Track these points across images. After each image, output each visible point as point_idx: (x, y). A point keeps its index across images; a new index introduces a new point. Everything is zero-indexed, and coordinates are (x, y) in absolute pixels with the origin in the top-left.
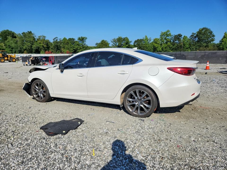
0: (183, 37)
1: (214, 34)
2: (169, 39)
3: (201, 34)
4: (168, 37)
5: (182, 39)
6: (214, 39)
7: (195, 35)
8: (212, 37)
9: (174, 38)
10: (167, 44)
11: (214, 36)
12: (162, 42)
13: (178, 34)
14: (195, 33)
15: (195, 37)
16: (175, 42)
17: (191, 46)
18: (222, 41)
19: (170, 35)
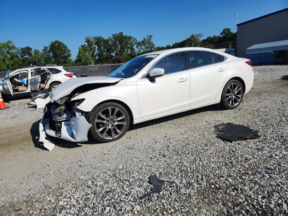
0: (33, 50)
1: (69, 49)
2: (14, 53)
3: (55, 48)
4: (12, 50)
5: (33, 53)
6: (71, 54)
7: (48, 49)
8: (68, 53)
9: (22, 52)
10: (13, 60)
11: (69, 51)
12: (4, 56)
13: (25, 47)
14: (47, 46)
15: (49, 52)
16: (25, 57)
17: (47, 62)
18: (78, 56)
19: (14, 47)
